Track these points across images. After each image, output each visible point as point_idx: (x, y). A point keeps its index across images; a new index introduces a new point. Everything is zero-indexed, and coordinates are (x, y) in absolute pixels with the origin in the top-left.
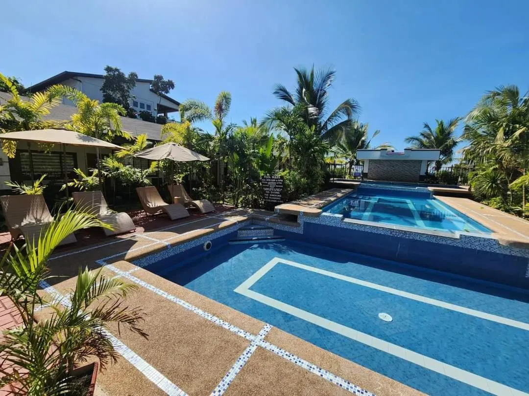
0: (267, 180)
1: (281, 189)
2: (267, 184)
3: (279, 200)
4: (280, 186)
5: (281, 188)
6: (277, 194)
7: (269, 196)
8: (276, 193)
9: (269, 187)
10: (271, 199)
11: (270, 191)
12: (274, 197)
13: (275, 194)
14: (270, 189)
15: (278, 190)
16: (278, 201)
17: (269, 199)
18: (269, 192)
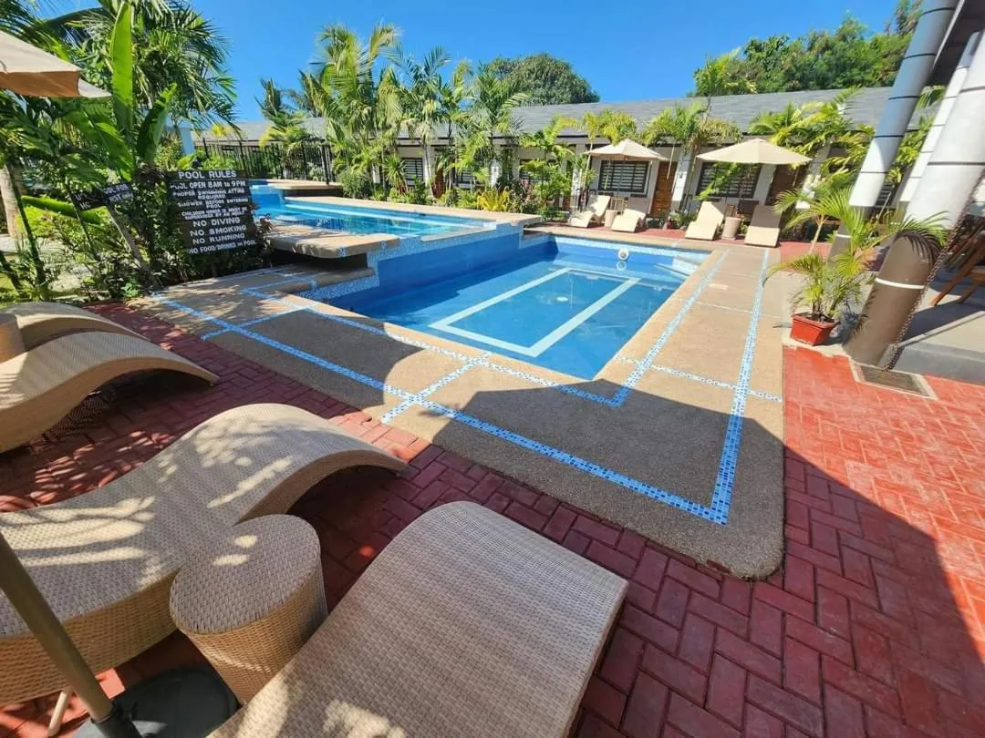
0: (195, 185)
1: (244, 209)
2: (195, 198)
3: (241, 240)
4: (239, 200)
5: (241, 205)
6: (232, 225)
7: (207, 237)
8: (229, 221)
9: (203, 208)
10: (215, 244)
11: (208, 220)
12: (224, 234)
13: (226, 225)
14: (210, 214)
15: (235, 211)
16: (240, 244)
17: (208, 244)
18: (204, 224)
